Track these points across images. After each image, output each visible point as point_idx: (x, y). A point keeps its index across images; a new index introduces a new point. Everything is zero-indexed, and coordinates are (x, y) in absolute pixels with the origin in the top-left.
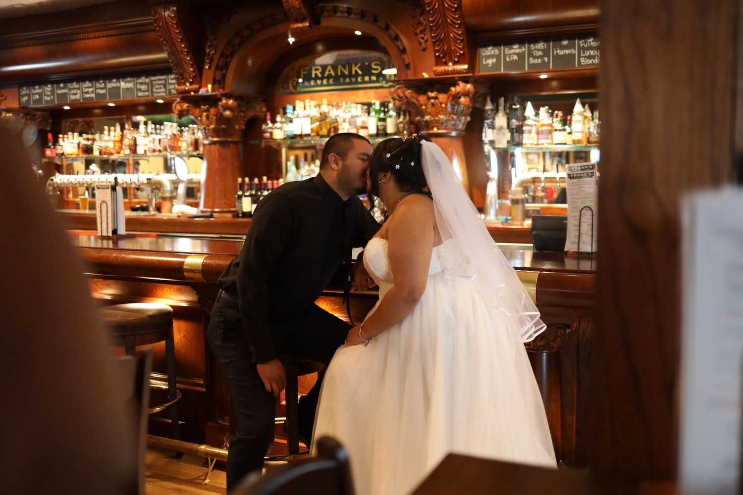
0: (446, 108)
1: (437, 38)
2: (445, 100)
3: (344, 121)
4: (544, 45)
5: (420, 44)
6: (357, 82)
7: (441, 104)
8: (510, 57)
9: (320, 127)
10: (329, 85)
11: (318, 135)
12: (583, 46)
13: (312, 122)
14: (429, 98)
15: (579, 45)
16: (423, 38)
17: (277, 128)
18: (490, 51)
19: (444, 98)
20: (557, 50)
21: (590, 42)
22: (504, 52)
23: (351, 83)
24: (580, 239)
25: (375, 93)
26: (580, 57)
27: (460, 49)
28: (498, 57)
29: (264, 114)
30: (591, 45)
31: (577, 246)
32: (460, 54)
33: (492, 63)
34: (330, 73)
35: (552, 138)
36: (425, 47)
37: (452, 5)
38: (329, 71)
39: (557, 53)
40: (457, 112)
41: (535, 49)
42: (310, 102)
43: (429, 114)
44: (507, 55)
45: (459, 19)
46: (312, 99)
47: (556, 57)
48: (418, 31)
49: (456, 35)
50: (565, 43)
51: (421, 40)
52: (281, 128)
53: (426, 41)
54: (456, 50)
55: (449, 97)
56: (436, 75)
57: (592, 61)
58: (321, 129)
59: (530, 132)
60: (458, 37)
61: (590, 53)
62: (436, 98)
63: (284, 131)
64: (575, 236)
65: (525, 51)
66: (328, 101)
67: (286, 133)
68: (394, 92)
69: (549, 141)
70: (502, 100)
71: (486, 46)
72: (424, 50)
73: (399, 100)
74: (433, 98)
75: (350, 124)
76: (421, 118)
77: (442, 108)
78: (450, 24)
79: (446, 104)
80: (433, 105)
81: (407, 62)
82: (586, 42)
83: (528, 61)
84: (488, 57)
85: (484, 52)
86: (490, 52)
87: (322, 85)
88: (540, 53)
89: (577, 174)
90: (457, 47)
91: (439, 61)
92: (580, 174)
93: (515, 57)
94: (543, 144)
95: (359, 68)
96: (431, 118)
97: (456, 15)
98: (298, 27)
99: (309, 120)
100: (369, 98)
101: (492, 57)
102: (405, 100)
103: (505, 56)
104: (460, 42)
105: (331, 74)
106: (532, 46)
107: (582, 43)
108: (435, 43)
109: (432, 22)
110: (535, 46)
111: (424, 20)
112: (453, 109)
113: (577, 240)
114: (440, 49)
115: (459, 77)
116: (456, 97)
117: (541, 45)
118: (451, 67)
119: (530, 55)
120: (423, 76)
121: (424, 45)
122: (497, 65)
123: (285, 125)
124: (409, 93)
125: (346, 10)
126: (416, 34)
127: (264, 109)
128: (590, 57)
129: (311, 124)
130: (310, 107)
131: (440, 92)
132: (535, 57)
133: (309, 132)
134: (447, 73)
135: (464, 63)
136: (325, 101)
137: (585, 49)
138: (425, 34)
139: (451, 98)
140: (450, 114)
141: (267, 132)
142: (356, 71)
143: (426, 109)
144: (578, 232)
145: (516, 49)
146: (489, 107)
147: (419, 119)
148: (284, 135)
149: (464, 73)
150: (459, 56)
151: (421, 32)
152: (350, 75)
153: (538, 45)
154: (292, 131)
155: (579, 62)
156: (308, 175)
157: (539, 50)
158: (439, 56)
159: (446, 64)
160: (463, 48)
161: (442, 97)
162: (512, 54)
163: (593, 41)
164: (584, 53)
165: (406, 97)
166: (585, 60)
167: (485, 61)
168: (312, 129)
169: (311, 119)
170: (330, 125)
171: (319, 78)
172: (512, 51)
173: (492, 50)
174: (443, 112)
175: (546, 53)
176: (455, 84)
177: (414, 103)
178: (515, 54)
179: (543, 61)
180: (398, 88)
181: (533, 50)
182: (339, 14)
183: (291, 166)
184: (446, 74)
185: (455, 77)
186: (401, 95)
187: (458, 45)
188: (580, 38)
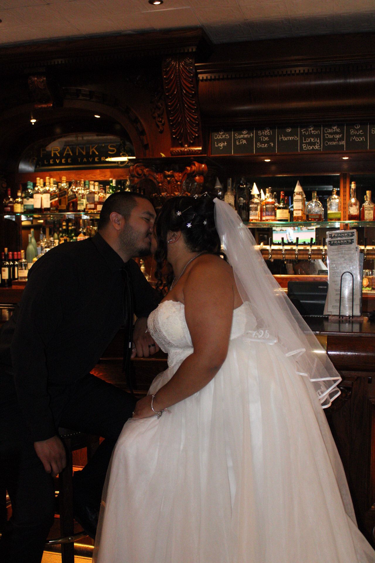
0: (181, 185)
1: (174, 122)
2: (181, 178)
3: (83, 197)
4: (270, 132)
5: (158, 126)
6: (94, 162)
7: (177, 182)
8: (239, 142)
9: (60, 201)
10: (67, 164)
11: (57, 209)
12: (305, 134)
13: (52, 198)
14: (166, 176)
15: (301, 132)
16: (161, 122)
17: (18, 202)
18: (221, 135)
19: (180, 176)
20: (281, 137)
21: (311, 131)
22: (234, 136)
23: (88, 163)
24: (341, 303)
25: (111, 172)
26: (302, 143)
27: (196, 133)
28: (229, 141)
29: (5, 189)
30: (311, 133)
31: (339, 310)
32: (195, 136)
33: (223, 146)
34: (68, 153)
35: (275, 215)
36: (162, 129)
37: (190, 92)
38: (68, 151)
39: (282, 139)
40: (191, 190)
41: (262, 135)
42: (49, 179)
43: (166, 191)
44: (237, 139)
45: (195, 104)
46: (51, 177)
47: (281, 143)
48: (156, 115)
49: (192, 119)
50: (289, 130)
51: (159, 124)
52: (22, 203)
53: (163, 125)
54: (191, 133)
55: (184, 176)
56: (172, 155)
57: (313, 147)
58: (60, 204)
59: (256, 209)
60: (193, 121)
61: (311, 140)
62: (172, 176)
63: (25, 205)
64: (336, 300)
65: (253, 136)
66: (67, 179)
67: (26, 207)
68: (133, 170)
69: (273, 218)
70: (230, 181)
71: (217, 131)
72: (161, 132)
73: (137, 177)
74: (169, 176)
75: (88, 200)
76: (158, 194)
77: (178, 185)
78: (187, 109)
79: (181, 182)
80: (169, 182)
81: (145, 143)
82: (307, 131)
83: (256, 145)
84: (220, 141)
85: (216, 136)
86: (221, 137)
87: (61, 164)
88: (266, 139)
89: (337, 241)
90: (193, 130)
91: (176, 143)
92: (340, 241)
93: (244, 142)
94: (267, 220)
95: (96, 149)
96: (166, 194)
97: (193, 101)
98: (42, 107)
99: (49, 195)
100: (105, 176)
101: (223, 140)
102: (144, 178)
103: (235, 140)
104: (196, 126)
105: (70, 154)
106: (259, 132)
107: (304, 131)
108: (172, 125)
109: (171, 107)
110: (262, 132)
111: (162, 105)
112: (187, 187)
113: (338, 304)
114: (177, 131)
115: (193, 157)
116: (192, 175)
117: (267, 132)
118: (186, 148)
119: (258, 140)
120: (161, 156)
121: (161, 128)
122: (227, 148)
123: (25, 200)
124: (147, 171)
125: (88, 93)
126: (155, 118)
127: (5, 185)
128: (310, 144)
129: (51, 200)
130: (50, 183)
131: (175, 170)
132: (262, 142)
133: (48, 206)
134: (183, 153)
135: (199, 146)
136: (64, 178)
137: (306, 137)
138: (162, 118)
139: (186, 176)
140: (185, 191)
141: (7, 206)
142: (93, 152)
143: (162, 186)
144: (339, 296)
145: (245, 134)
146: (218, 186)
147: (155, 195)
148: (24, 209)
149: (199, 154)
150: (194, 139)
151: (159, 116)
152: (88, 156)
153: (264, 132)
154: (33, 206)
155: (301, 147)
156: (48, 247)
157: (265, 136)
158: (176, 137)
159: (182, 146)
160: (198, 131)
161: (178, 176)
162: (241, 139)
163: (313, 130)
164: (305, 140)
165: (145, 175)
166: (306, 146)
167: (217, 145)
168: (51, 203)
169: (51, 195)
170: (68, 201)
171: (58, 158)
172: (242, 136)
173: (223, 134)
174: (178, 189)
175: (272, 138)
176: (190, 164)
177: (151, 181)
178: (244, 139)
179: (270, 146)
180: (137, 166)
181: (260, 136)
182: (81, 97)
183: (31, 238)
184: (182, 155)
185: (191, 157)
186: (140, 172)
187: (194, 129)
188: (302, 127)
